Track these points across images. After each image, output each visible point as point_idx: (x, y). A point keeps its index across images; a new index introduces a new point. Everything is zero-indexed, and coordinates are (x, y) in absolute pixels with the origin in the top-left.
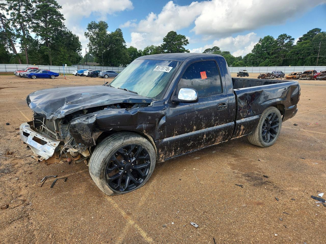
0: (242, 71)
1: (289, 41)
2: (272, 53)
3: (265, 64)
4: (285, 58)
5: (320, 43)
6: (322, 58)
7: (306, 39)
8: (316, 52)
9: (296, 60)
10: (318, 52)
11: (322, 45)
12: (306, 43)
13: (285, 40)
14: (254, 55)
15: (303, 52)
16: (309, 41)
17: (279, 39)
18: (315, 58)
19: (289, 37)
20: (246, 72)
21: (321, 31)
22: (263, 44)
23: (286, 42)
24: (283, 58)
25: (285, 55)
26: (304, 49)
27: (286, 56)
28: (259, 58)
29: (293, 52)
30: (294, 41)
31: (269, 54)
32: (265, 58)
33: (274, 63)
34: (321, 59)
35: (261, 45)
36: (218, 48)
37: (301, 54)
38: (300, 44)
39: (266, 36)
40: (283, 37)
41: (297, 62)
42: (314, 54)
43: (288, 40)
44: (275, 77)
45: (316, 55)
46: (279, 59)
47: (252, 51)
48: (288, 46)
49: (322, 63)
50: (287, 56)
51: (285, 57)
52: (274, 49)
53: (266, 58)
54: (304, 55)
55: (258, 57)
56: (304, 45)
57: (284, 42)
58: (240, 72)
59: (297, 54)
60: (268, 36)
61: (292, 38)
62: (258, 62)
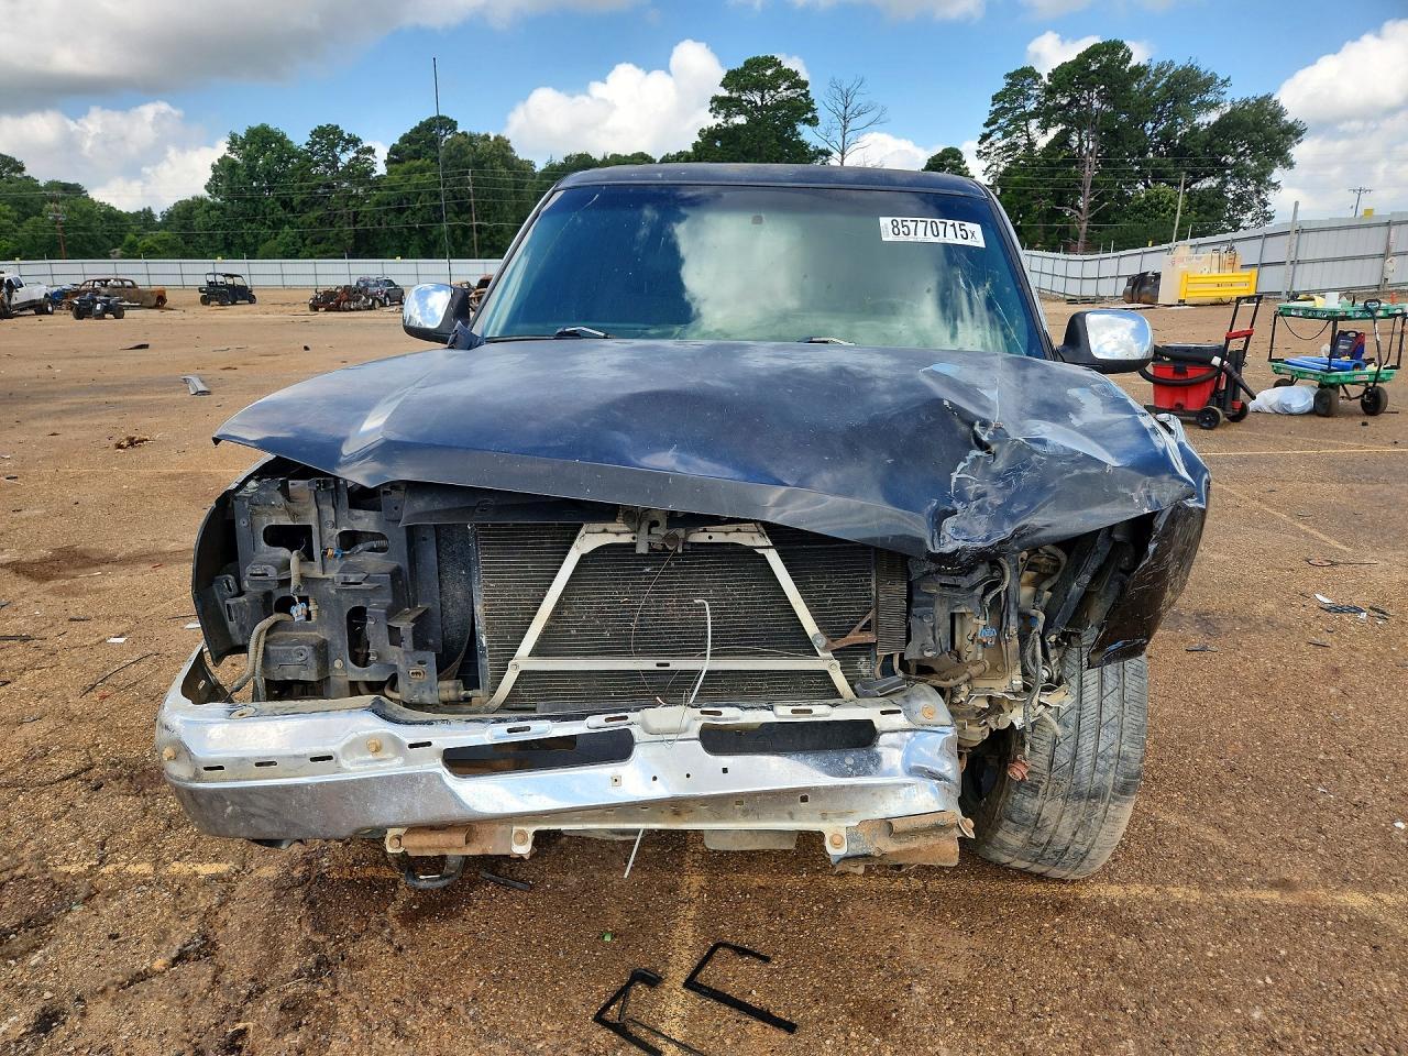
0: (220, 279)
1: (357, 158)
2: (303, 202)
3: (282, 249)
4: (359, 227)
5: (467, 173)
6: (485, 228)
7: (417, 155)
8: (463, 209)
9: (401, 233)
10: (470, 205)
11: (476, 183)
12: (422, 171)
13: (339, 149)
14: (221, 208)
15: (418, 205)
16: (428, 161)
17: (315, 143)
18: (466, 231)
19: (354, 141)
20: (238, 282)
21: (459, 131)
22: (250, 158)
23: (346, 158)
24: (349, 225)
25: (356, 214)
26: (420, 194)
27: (360, 218)
28: (252, 221)
29: (384, 204)
30: (374, 160)
31: (286, 204)
32: (273, 222)
33: (322, 247)
34: (484, 235)
35: (240, 161)
36: (12, 160)
37: (414, 214)
38: (400, 171)
39: (256, 125)
40: (328, 137)
41: (405, 245)
42: (457, 214)
43: (352, 154)
44: (377, 302)
45: (465, 216)
46: (336, 230)
47: (206, 187)
48: (359, 176)
49: (489, 247)
50: (365, 216)
51: (355, 222)
52: (308, 187)
53: (277, 225)
54: (426, 217)
55: (242, 215)
56: (416, 178)
57: (336, 159)
58: (210, 283)
59: (400, 211)
60: (264, 128)
61: (366, 145)
62: (250, 240)
